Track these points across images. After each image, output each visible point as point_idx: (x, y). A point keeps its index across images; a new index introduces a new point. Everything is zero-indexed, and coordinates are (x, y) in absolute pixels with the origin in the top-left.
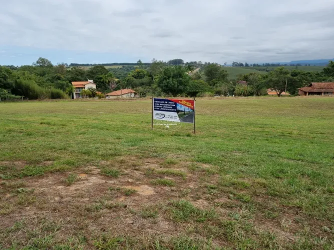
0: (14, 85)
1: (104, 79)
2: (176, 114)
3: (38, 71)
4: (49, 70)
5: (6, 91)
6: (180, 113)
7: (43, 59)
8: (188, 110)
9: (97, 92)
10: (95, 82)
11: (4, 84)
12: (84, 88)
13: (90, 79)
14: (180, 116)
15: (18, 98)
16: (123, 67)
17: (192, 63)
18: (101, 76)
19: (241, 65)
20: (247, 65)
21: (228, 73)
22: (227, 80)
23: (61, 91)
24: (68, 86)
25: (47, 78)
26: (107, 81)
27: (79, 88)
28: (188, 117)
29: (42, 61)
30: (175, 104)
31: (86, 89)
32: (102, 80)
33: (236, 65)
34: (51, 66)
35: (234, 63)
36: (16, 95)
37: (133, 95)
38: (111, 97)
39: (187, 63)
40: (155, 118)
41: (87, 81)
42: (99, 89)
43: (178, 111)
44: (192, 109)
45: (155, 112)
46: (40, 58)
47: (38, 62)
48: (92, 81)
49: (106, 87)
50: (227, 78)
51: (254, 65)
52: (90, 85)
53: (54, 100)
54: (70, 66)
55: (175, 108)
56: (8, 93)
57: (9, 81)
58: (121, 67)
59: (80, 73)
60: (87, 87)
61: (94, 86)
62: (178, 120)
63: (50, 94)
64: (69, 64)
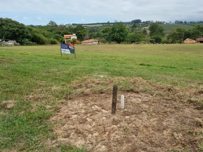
0: (32, 37)
1: (81, 33)
2: (69, 50)
3: (49, 29)
4: (55, 28)
5: (27, 40)
6: (70, 50)
7: (52, 22)
8: (72, 48)
9: (77, 41)
10: (76, 35)
11: (27, 36)
12: (70, 38)
13: (74, 33)
14: (70, 51)
15: (34, 44)
16: (103, 25)
17: (147, 22)
18: (79, 32)
19: (182, 22)
20: (185, 22)
21: (164, 28)
22: (163, 33)
23: (56, 40)
24: (60, 37)
25: (53, 33)
26: (83, 35)
27: (68, 38)
28: (72, 51)
29: (52, 23)
30: (68, 46)
31: (71, 39)
32: (80, 34)
33: (178, 23)
34: (56, 26)
35: (176, 21)
36: (33, 42)
37: (97, 42)
38: (83, 44)
39: (144, 22)
40: (62, 52)
41: (72, 34)
42: (78, 39)
43: (69, 49)
44: (74, 48)
45: (62, 49)
46: (51, 21)
47: (49, 24)
48: (75, 34)
49: (82, 38)
50: (164, 32)
51: (191, 22)
52: (74, 37)
53: (52, 45)
54: (72, 25)
55: (68, 47)
56: (29, 41)
57: (30, 34)
58: (102, 25)
59: (72, 30)
60: (72, 38)
61: (76, 38)
62: (69, 53)
63: (50, 42)
64: (71, 24)
